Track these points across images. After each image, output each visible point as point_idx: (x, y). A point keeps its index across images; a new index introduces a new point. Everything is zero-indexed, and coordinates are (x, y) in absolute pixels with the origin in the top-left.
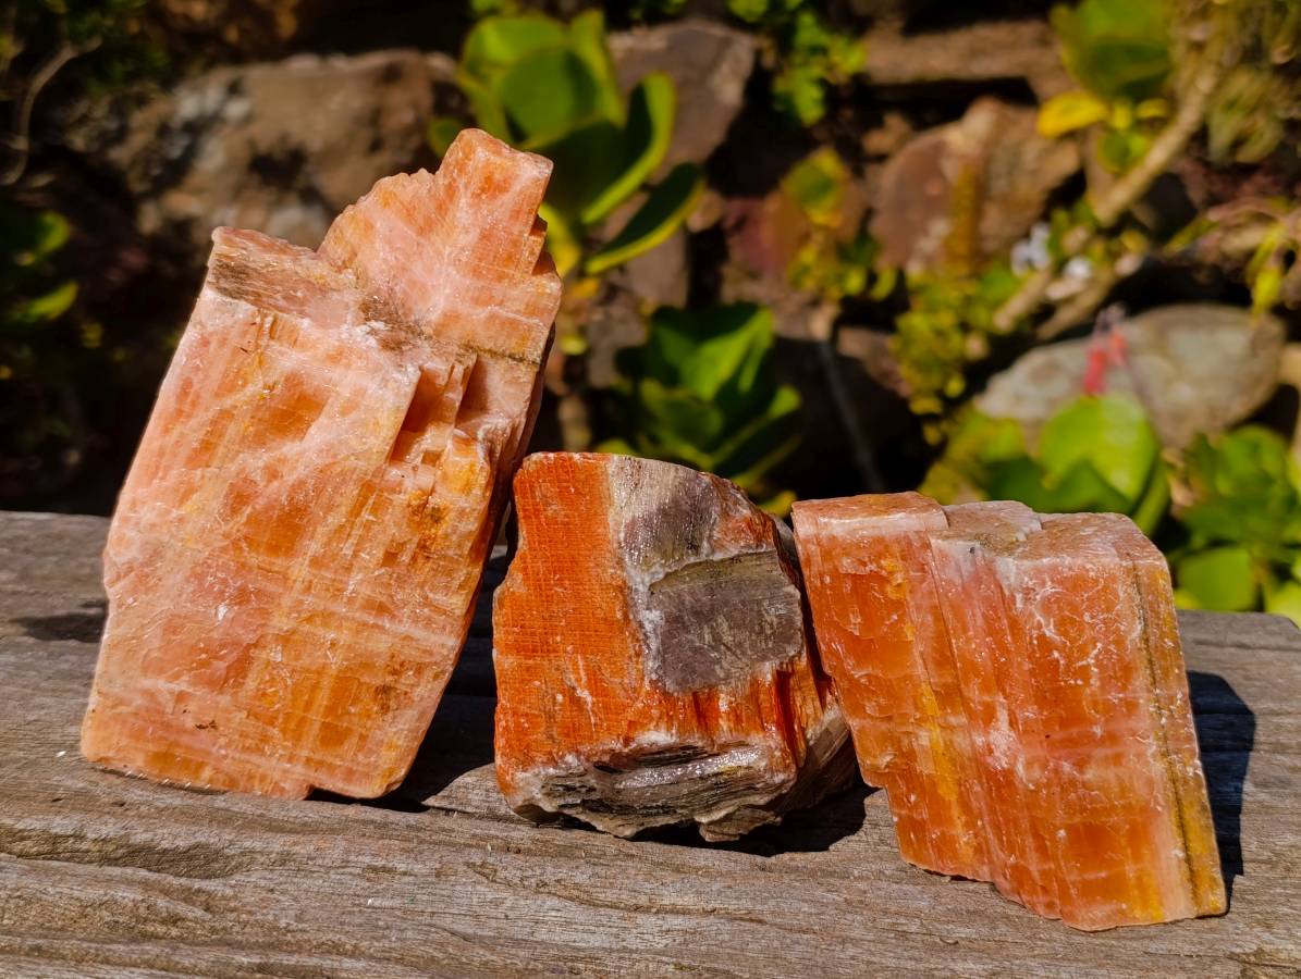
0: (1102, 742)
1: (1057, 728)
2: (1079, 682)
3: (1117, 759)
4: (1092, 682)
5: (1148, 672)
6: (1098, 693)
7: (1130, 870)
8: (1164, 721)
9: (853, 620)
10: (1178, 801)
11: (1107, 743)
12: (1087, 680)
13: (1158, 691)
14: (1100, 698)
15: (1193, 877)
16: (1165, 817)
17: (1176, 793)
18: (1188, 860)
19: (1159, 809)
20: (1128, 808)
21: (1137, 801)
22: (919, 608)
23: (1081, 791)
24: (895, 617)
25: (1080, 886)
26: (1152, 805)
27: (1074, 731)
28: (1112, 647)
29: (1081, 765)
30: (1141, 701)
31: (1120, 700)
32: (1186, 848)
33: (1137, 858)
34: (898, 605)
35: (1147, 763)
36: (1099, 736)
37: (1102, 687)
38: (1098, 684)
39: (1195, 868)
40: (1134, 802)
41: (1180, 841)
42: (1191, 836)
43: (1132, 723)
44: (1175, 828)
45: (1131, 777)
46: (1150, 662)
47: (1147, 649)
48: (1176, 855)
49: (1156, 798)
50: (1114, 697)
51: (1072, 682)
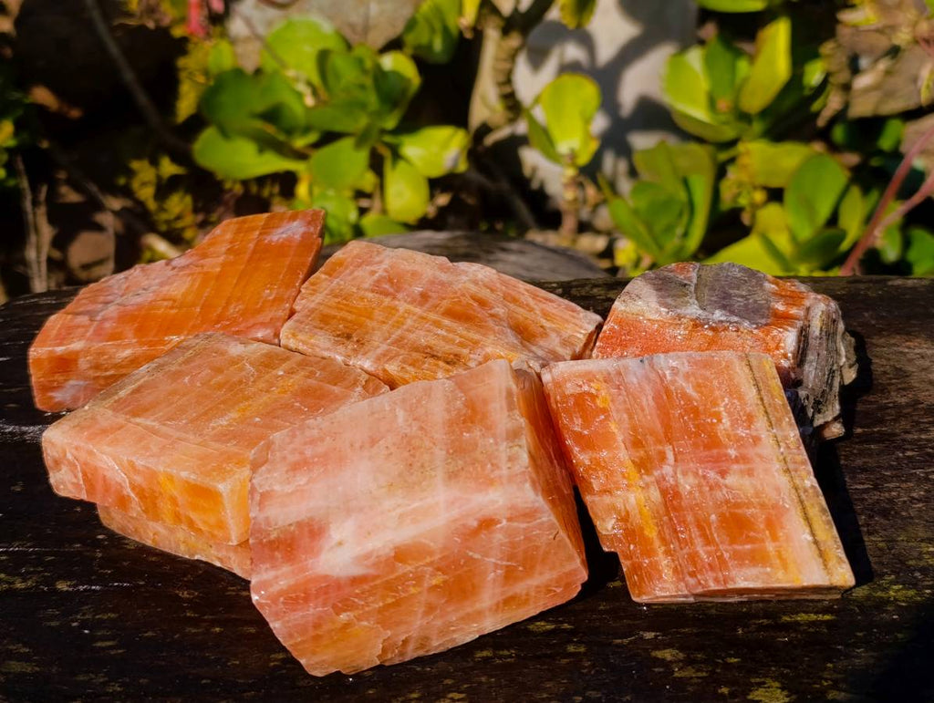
0: (737, 460)
1: (702, 449)
2: (715, 421)
3: (750, 473)
4: (724, 421)
5: (766, 418)
6: (730, 429)
7: (770, 547)
8: (782, 450)
9: (576, 423)
10: (801, 502)
11: (741, 461)
12: (720, 420)
13: (774, 431)
14: (732, 433)
15: (821, 554)
16: (793, 512)
17: (799, 497)
18: (816, 542)
19: (787, 506)
20: (763, 506)
21: (769, 500)
22: (618, 411)
23: (725, 491)
24: (603, 417)
25: (732, 553)
26: (781, 503)
27: (715, 451)
28: (736, 401)
29: (723, 474)
30: (763, 436)
31: (747, 434)
32: (813, 534)
33: (775, 538)
34: (604, 411)
35: (774, 476)
36: (733, 457)
37: (732, 425)
38: (729, 423)
39: (822, 549)
40: (767, 501)
41: (808, 530)
42: (816, 526)
43: (758, 450)
44: (801, 520)
45: (762, 484)
46: (766, 412)
47: (763, 404)
48: (806, 539)
49: (783, 499)
50: (742, 432)
51: (709, 420)
